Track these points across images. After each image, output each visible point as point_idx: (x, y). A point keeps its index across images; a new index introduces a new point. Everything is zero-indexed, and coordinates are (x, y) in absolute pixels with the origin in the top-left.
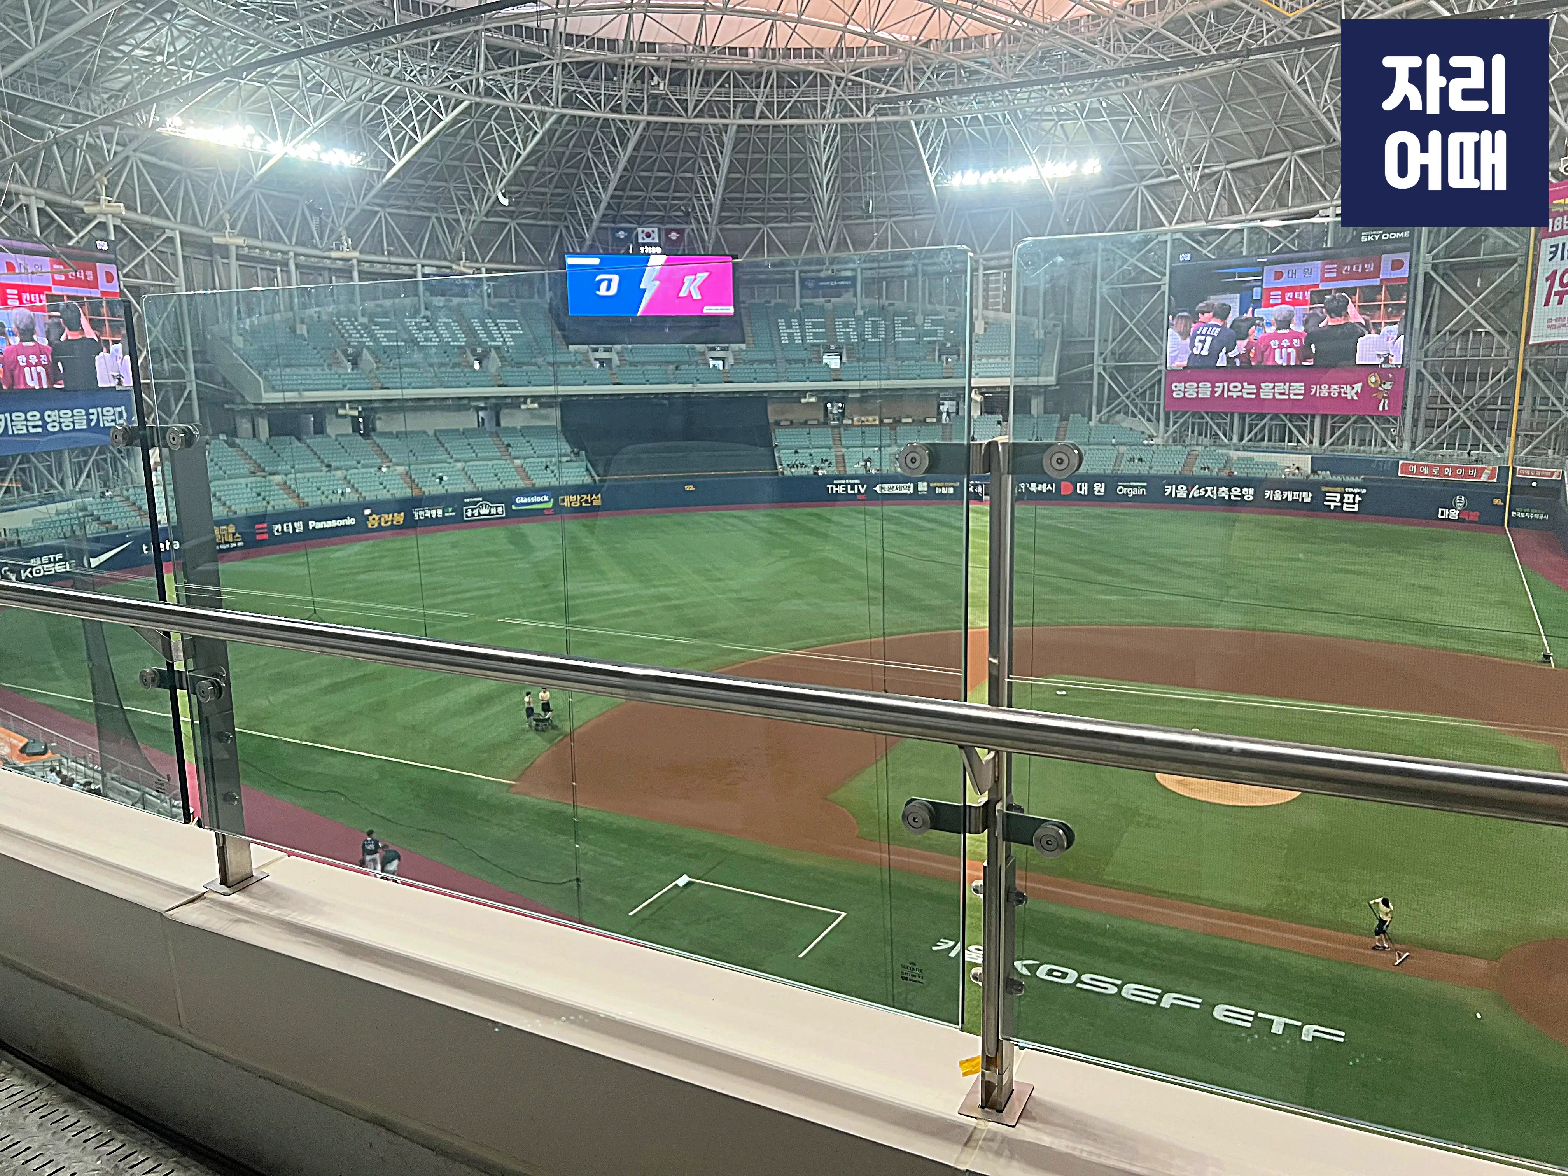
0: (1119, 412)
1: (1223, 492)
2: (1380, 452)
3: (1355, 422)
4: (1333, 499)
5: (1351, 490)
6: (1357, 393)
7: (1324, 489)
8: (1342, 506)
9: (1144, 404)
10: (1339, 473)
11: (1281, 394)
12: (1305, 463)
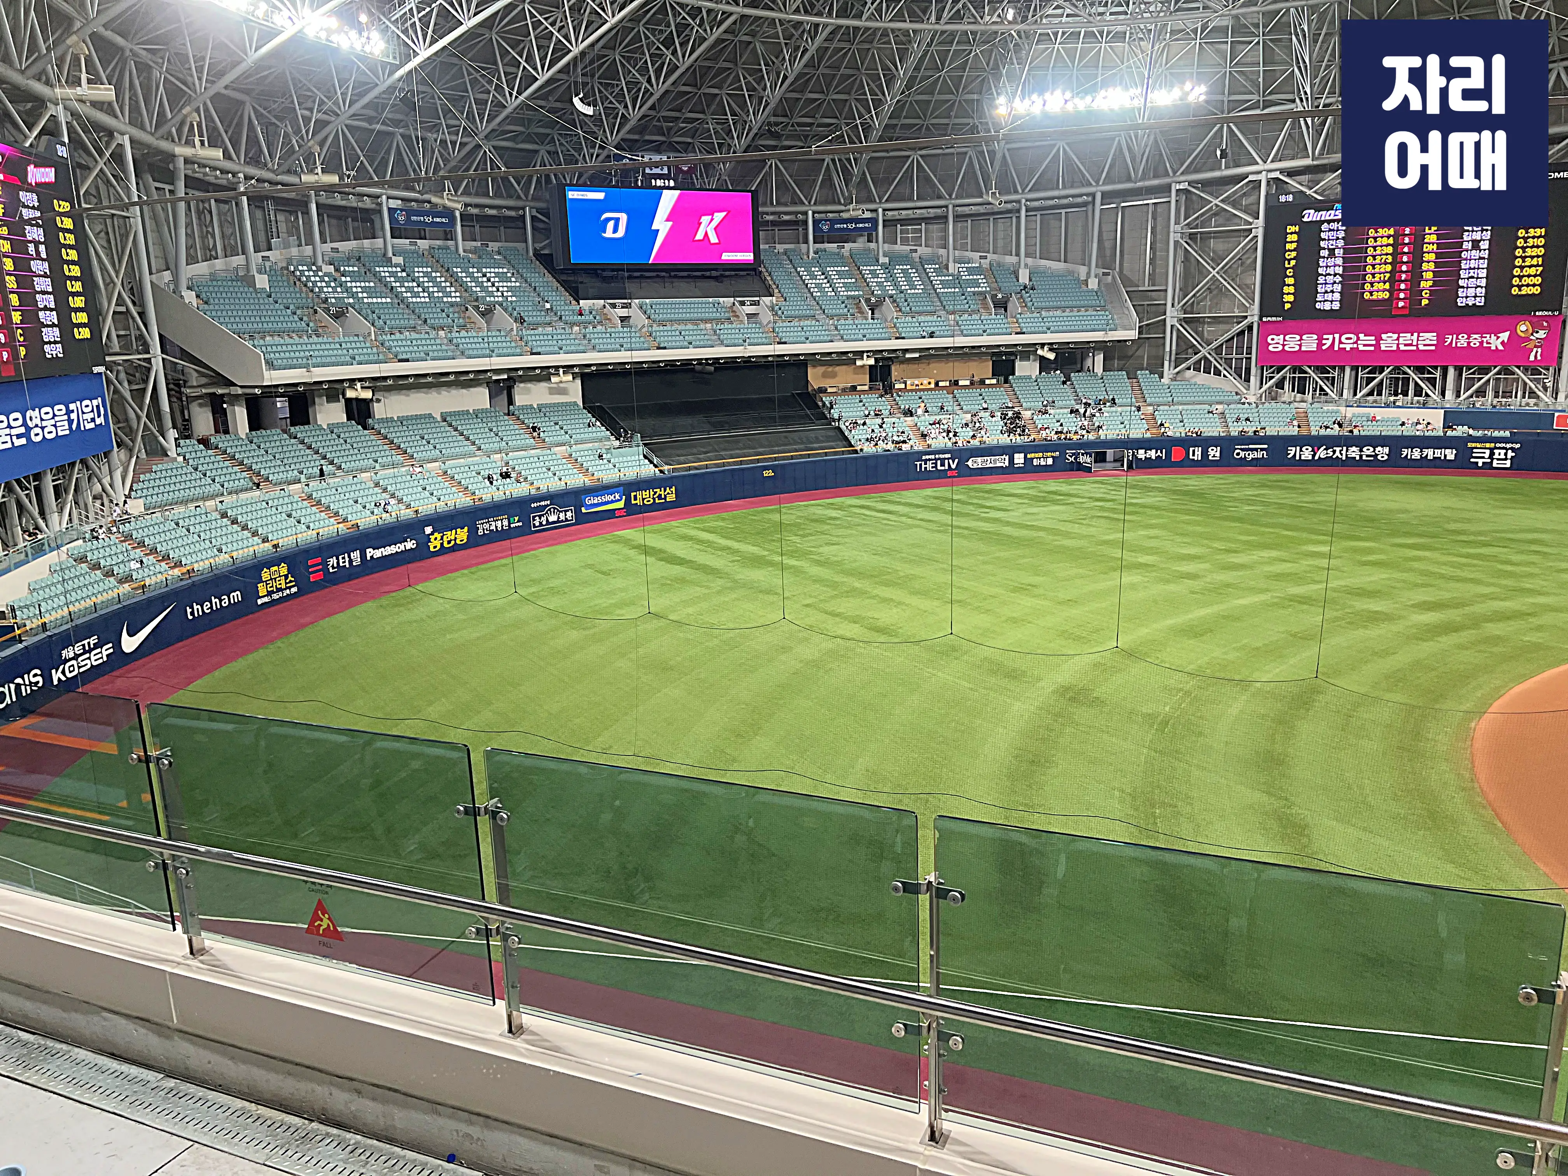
0: (1189, 368)
1: (1354, 452)
2: (1528, 404)
3: (1499, 373)
4: (1482, 457)
5: (1503, 445)
6: (1503, 343)
7: (1470, 445)
8: (1492, 462)
10: (1488, 429)
11: (1406, 345)
12: (1436, 418)
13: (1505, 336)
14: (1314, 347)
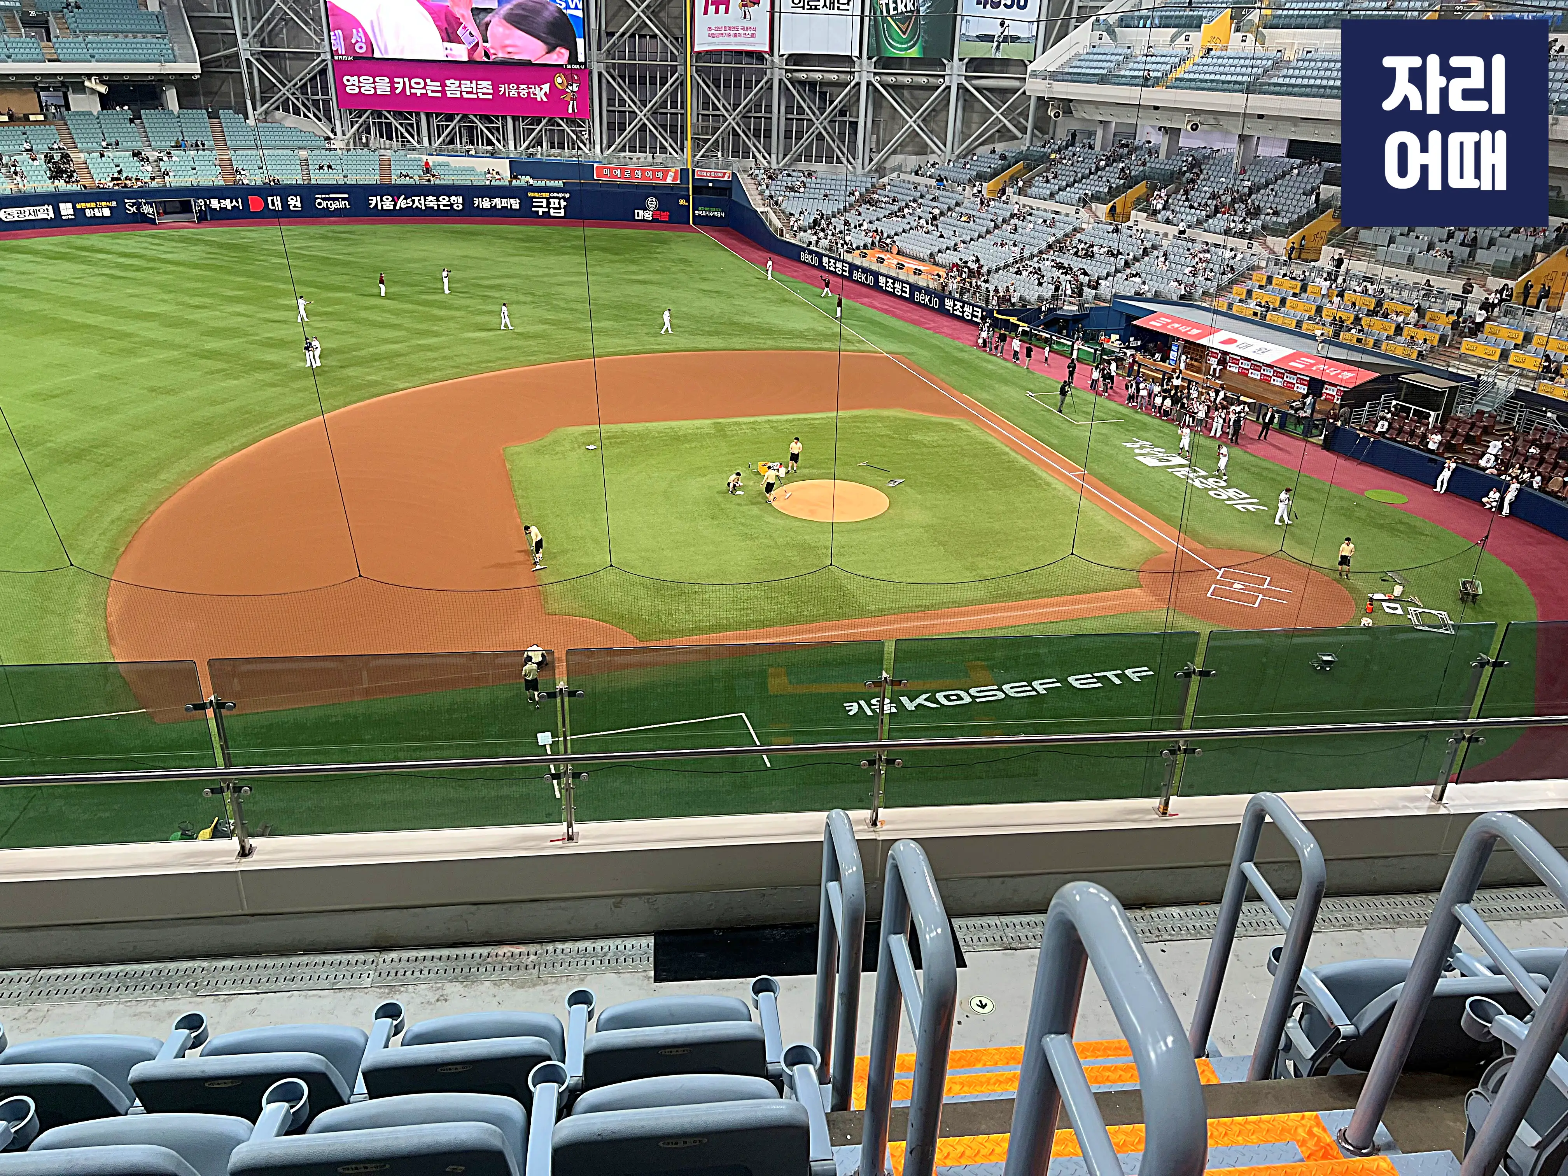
0: (277, 109)
1: (431, 202)
2: (574, 156)
4: (540, 205)
5: (555, 195)
6: (545, 94)
7: (530, 194)
8: (550, 212)
9: (308, 99)
10: (542, 178)
11: (468, 93)
12: (503, 167)
13: (546, 87)
14: (387, 91)
